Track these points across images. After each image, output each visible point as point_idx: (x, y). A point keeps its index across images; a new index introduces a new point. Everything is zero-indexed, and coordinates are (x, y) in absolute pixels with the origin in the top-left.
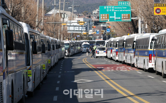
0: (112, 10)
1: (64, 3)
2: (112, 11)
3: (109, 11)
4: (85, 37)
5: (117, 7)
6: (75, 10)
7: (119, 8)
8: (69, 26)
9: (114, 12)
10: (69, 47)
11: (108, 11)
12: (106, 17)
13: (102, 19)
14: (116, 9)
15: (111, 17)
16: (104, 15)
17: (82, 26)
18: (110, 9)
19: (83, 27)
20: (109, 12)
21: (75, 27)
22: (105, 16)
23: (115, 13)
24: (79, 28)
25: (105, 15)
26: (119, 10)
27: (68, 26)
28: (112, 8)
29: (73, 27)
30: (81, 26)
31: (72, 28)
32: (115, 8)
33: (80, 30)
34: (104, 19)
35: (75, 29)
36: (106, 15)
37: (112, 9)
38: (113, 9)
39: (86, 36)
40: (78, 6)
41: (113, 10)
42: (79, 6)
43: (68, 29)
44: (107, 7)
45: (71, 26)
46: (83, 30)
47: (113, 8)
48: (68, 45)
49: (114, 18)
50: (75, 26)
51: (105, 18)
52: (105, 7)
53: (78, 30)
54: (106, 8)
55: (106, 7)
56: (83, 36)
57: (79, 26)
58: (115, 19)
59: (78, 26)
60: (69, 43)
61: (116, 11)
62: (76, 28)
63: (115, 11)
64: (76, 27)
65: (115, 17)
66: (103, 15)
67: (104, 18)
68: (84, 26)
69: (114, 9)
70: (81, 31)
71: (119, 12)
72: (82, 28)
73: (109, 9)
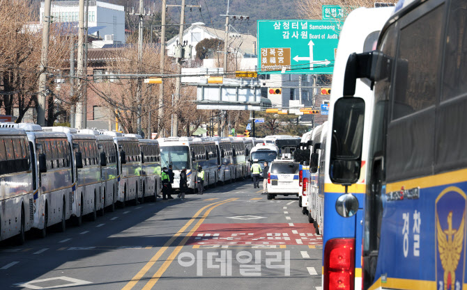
0: (300, 33)
1: (183, 7)
2: (300, 37)
3: (290, 36)
4: (284, 124)
5: (319, 24)
6: (233, 31)
7: (325, 27)
8: (204, 87)
9: (308, 40)
10: (186, 160)
11: (286, 36)
12: (281, 59)
13: (265, 64)
14: (315, 32)
15: (297, 59)
16: (273, 52)
17: (247, 87)
18: (295, 30)
19: (252, 92)
20: (292, 40)
21: (223, 89)
22: (277, 54)
23: (311, 44)
24: (237, 93)
25: (276, 50)
26: (326, 36)
27: (199, 86)
28: (300, 26)
29: (217, 90)
30: (243, 88)
31: (212, 94)
32: (313, 27)
33: (242, 99)
34: (273, 64)
35: (225, 99)
36: (281, 53)
37: (300, 30)
38: (305, 30)
39: (289, 121)
40: (245, 17)
41: (304, 35)
42: (248, 18)
43: (199, 98)
44: (285, 24)
45: (208, 87)
46: (251, 100)
47: (304, 26)
48: (182, 154)
49: (308, 63)
50: (224, 87)
51: (277, 60)
52: (277, 25)
53: (233, 99)
54: (281, 27)
55: (282, 23)
56: (277, 121)
57: (239, 87)
58: (311, 66)
59: (234, 87)
60: (187, 144)
61: (316, 37)
62: (228, 94)
63: (311, 36)
64: (228, 89)
65: (310, 59)
66: (269, 51)
67: (273, 60)
68: (256, 88)
69: (310, 31)
70: (245, 104)
71: (326, 40)
72: (248, 95)
73: (291, 31)
